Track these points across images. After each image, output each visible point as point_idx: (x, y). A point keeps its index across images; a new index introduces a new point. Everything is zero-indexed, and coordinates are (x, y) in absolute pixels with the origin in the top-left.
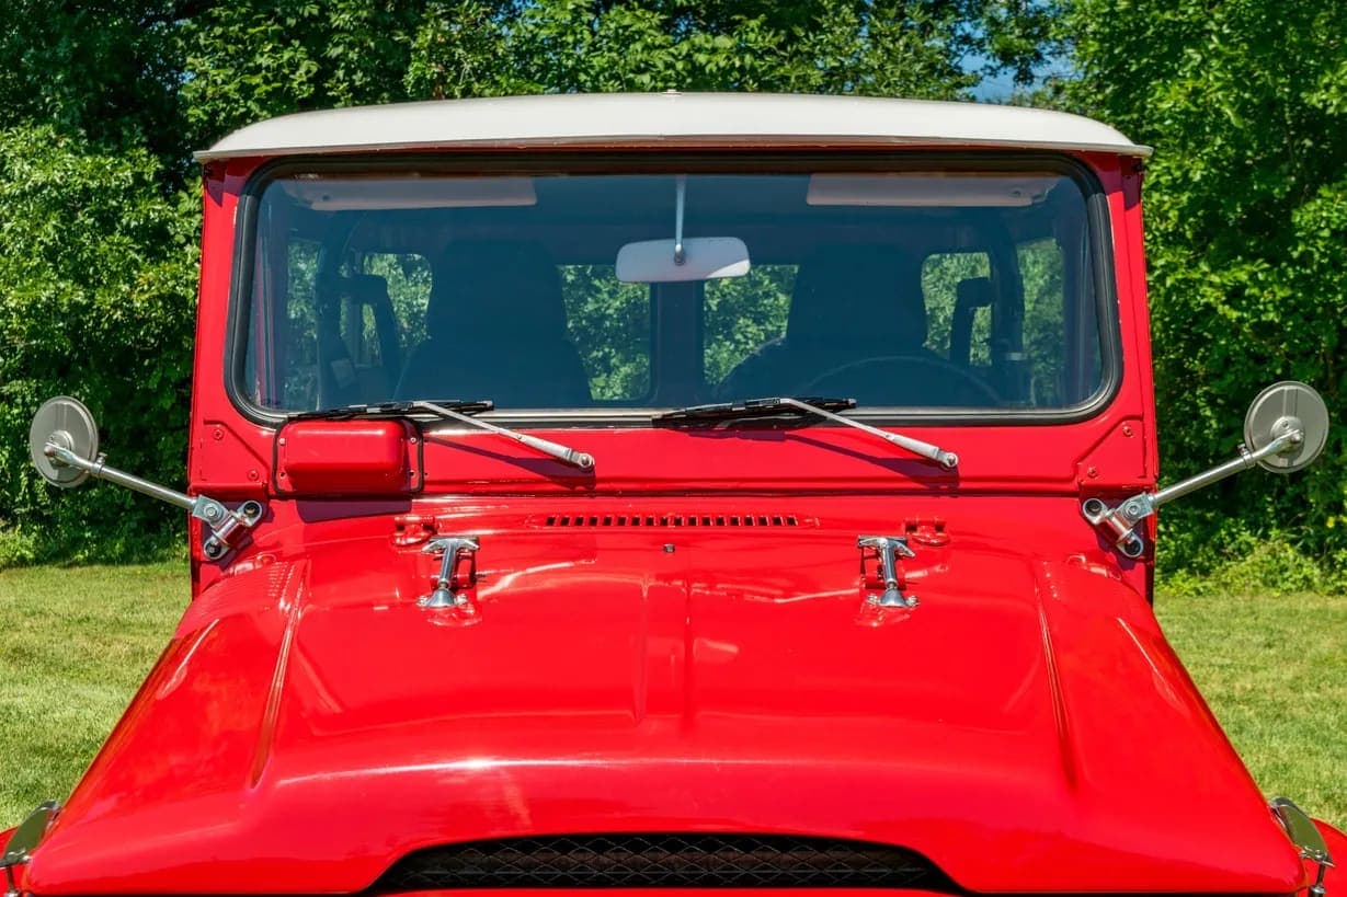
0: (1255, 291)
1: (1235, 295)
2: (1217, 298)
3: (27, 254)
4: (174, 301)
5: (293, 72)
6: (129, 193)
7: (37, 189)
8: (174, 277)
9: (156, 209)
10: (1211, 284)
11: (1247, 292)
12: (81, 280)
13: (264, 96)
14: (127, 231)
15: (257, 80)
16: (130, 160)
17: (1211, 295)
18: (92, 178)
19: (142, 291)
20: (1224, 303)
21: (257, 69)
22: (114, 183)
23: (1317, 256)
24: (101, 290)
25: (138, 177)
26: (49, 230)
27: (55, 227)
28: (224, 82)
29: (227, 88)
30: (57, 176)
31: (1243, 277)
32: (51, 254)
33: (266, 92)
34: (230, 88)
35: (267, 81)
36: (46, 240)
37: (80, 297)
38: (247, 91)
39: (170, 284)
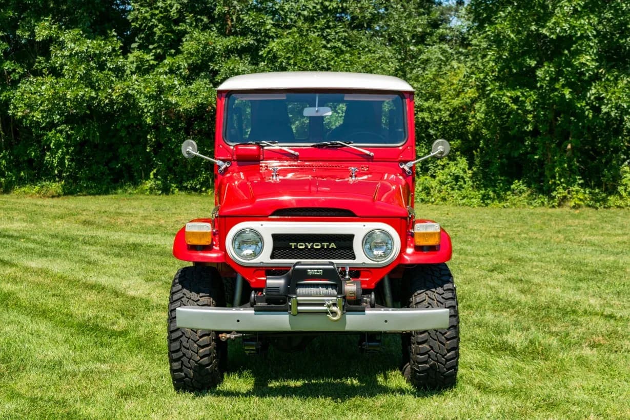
0: (524, 99)
1: (515, 100)
2: (509, 101)
3: (73, 78)
4: (127, 96)
5: (171, 9)
6: (110, 55)
7: (76, 53)
8: (128, 87)
9: (121, 61)
10: (507, 96)
11: (520, 99)
12: (93, 87)
13: (160, 18)
14: (110, 69)
15: (157, 12)
16: (110, 42)
17: (506, 100)
18: (97, 50)
19: (116, 92)
20: (512, 103)
21: (157, 8)
22: (105, 51)
23: (544, 86)
24: (100, 91)
25: (114, 50)
26: (82, 70)
27: (84, 68)
28: (145, 13)
29: (146, 15)
30: (85, 49)
31: (519, 94)
32: (81, 78)
33: (161, 17)
35: (161, 12)
36: (81, 73)
37: (93, 94)
38: (153, 15)
39: (127, 89)
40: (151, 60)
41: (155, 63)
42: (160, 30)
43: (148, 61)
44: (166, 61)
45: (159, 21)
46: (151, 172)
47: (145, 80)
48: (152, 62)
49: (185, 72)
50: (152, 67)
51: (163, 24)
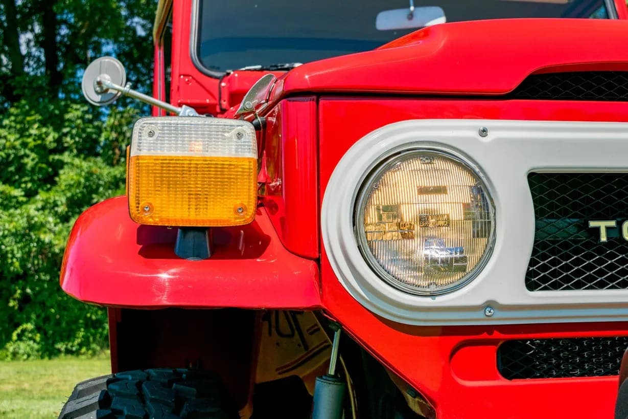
5: (47, 137)
13: (33, 147)
15: (30, 140)
21: (30, 135)
28: (15, 141)
33: (35, 145)
34: (18, 143)
35: (34, 140)
38: (24, 145)
40: (21, 196)
41: (24, 199)
42: (33, 160)
43: (15, 197)
44: (38, 197)
45: (32, 150)
46: (13, 332)
47: (10, 215)
48: (21, 199)
49: (61, 209)
50: (20, 204)
51: (36, 153)
